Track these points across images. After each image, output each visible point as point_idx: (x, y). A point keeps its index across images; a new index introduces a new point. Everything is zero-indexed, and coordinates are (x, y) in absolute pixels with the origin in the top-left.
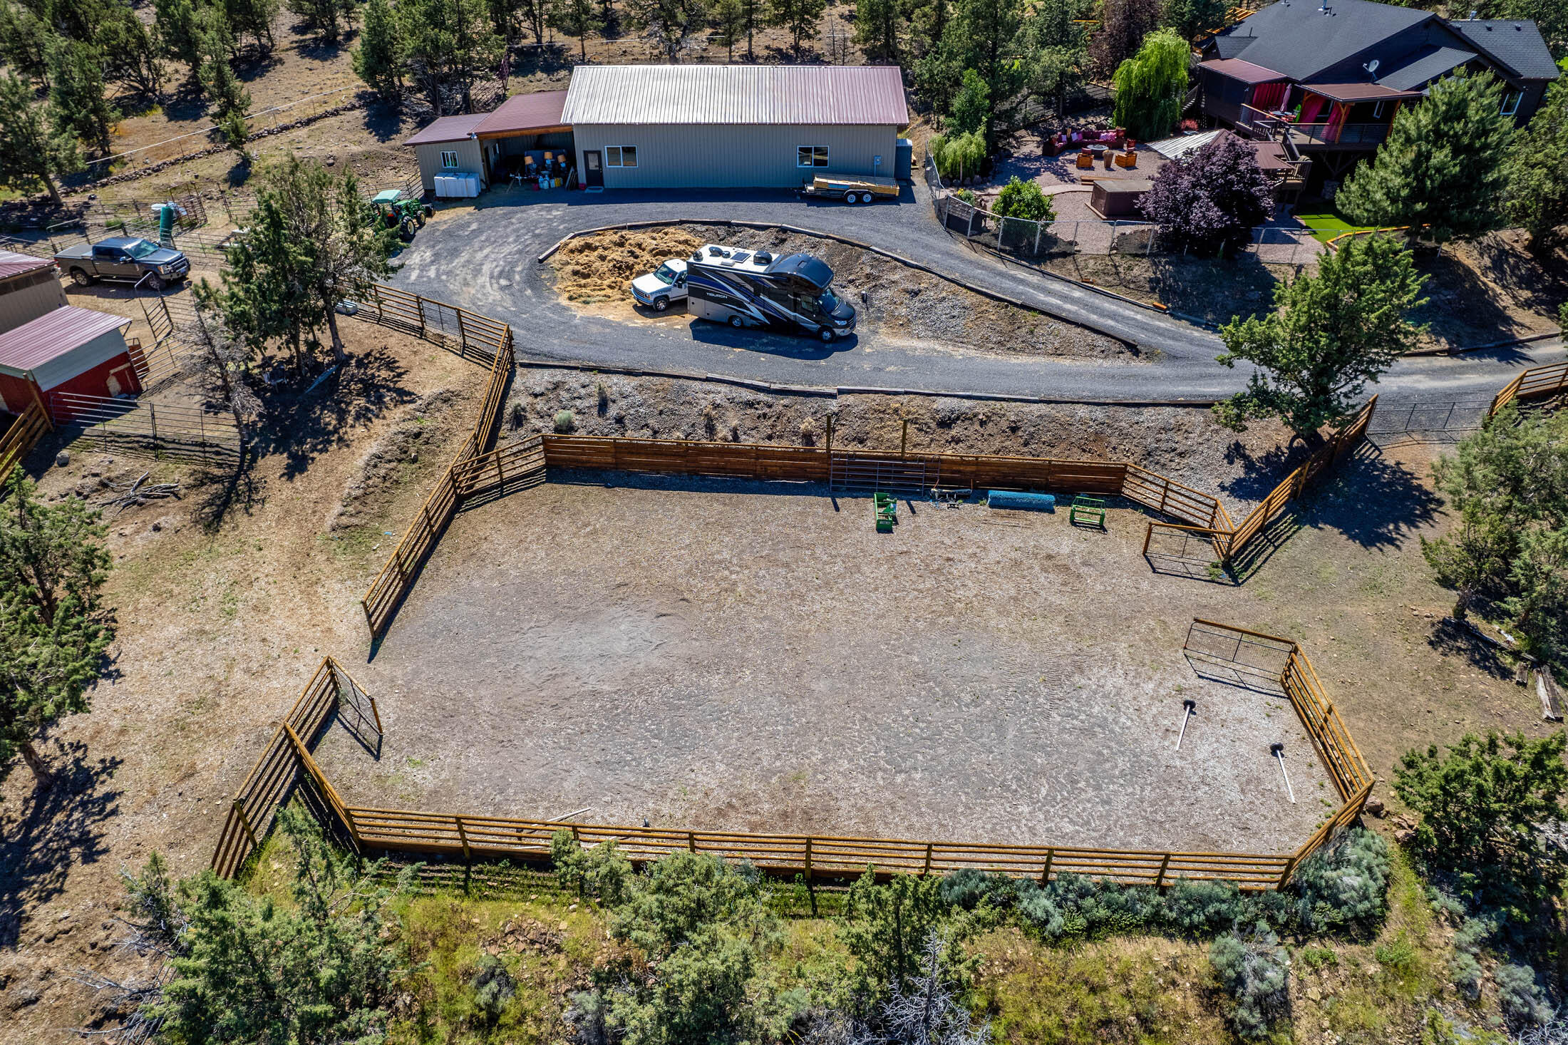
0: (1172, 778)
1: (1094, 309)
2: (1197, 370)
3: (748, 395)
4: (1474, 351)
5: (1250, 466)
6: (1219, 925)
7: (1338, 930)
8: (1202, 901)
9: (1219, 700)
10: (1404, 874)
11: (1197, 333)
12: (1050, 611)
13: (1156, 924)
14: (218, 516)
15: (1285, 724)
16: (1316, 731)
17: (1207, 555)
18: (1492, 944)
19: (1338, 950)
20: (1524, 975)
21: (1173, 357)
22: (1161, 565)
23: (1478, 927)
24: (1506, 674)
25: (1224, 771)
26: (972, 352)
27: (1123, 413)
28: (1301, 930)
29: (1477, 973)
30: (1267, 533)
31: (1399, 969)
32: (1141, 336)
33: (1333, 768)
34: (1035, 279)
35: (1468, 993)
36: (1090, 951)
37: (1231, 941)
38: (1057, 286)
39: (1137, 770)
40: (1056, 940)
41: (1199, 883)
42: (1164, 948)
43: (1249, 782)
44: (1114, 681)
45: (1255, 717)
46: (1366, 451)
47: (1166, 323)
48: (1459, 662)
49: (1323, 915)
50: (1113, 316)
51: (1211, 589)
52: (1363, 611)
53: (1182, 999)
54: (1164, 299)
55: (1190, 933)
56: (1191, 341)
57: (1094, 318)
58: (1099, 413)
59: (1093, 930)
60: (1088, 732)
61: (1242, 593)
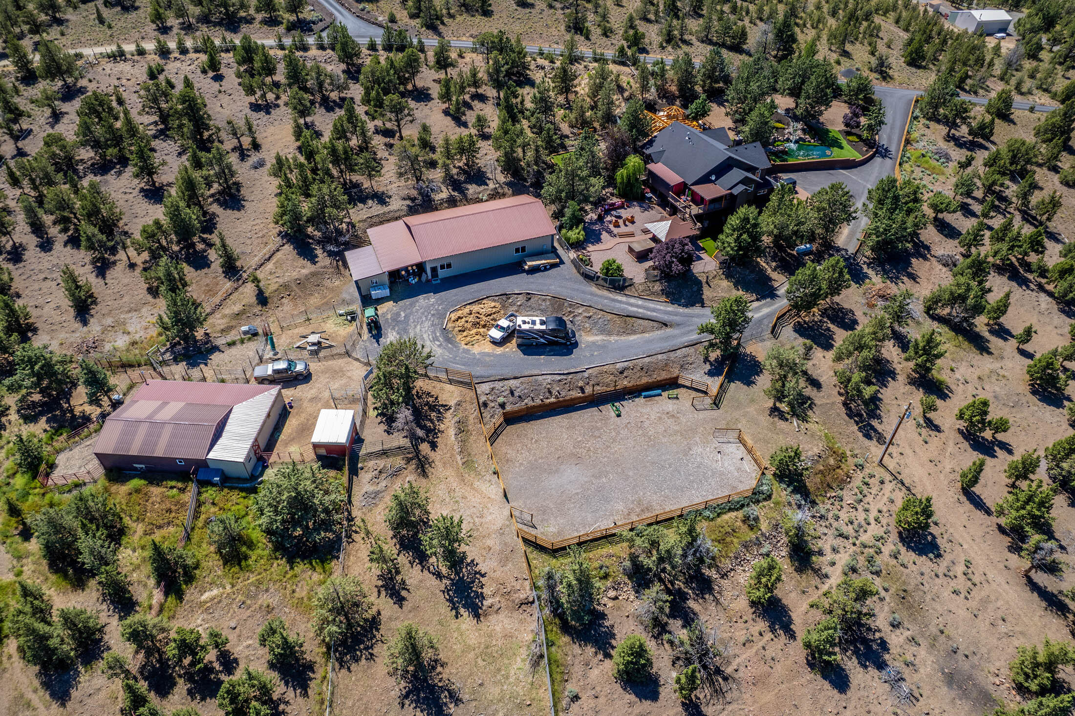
0: (722, 474)
1: (648, 309)
2: (687, 329)
3: (558, 378)
4: (764, 297)
5: (711, 364)
6: (742, 506)
7: (765, 500)
8: (738, 502)
9: (725, 447)
10: (775, 482)
11: (681, 310)
12: (676, 432)
13: (730, 510)
14: (424, 471)
15: (741, 452)
16: (750, 451)
17: (708, 401)
18: (793, 492)
19: (765, 503)
20: (798, 496)
21: (678, 325)
22: (698, 407)
23: (789, 489)
24: (787, 420)
25: (732, 468)
26: (616, 338)
27: (672, 354)
28: (758, 502)
29: (791, 499)
30: (722, 389)
31: (777, 503)
32: (665, 318)
33: (755, 461)
34: (624, 299)
35: (790, 504)
36: (719, 520)
37: (746, 509)
38: (632, 300)
39: (714, 474)
40: (712, 519)
41: (736, 498)
42: (733, 514)
43: (739, 469)
44: (700, 450)
45: (735, 451)
46: (741, 349)
47: (671, 308)
48: (776, 419)
49: (762, 497)
50: (654, 310)
51: (713, 412)
52: (752, 410)
53: (739, 523)
54: (667, 297)
55: (737, 510)
56: (681, 315)
57: (649, 314)
58: (665, 356)
59: (719, 515)
60: (698, 467)
61: (720, 411)
